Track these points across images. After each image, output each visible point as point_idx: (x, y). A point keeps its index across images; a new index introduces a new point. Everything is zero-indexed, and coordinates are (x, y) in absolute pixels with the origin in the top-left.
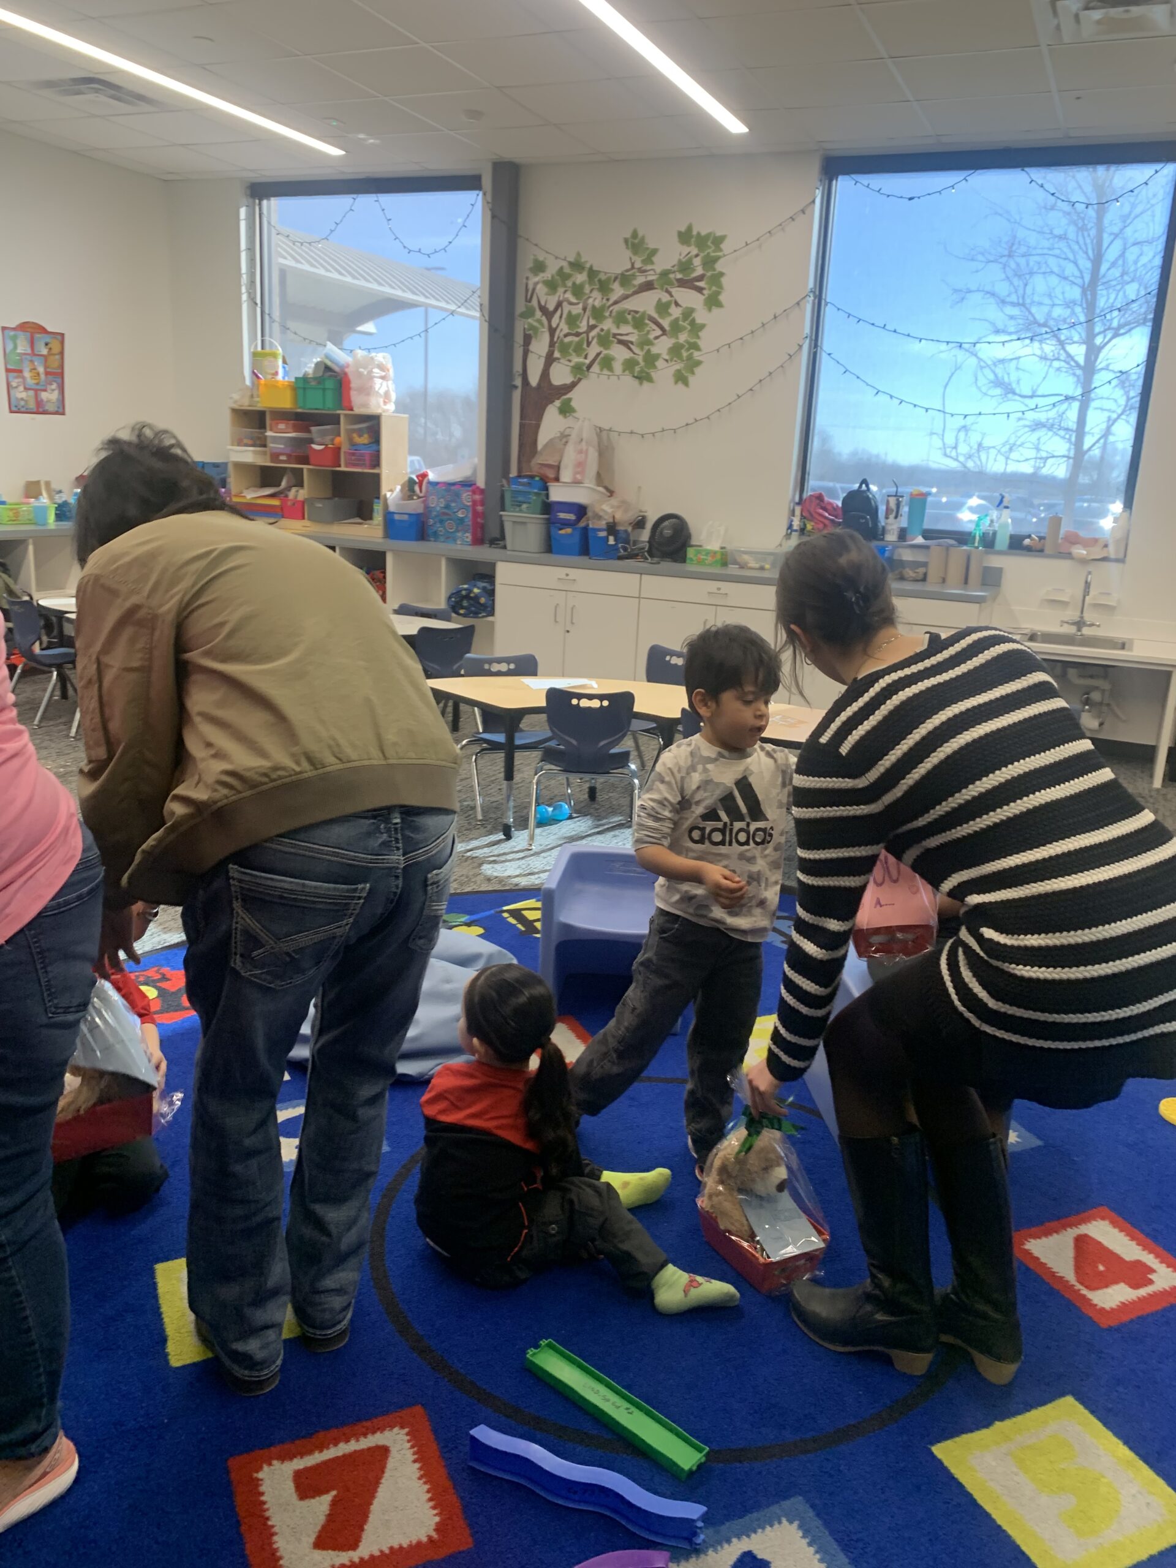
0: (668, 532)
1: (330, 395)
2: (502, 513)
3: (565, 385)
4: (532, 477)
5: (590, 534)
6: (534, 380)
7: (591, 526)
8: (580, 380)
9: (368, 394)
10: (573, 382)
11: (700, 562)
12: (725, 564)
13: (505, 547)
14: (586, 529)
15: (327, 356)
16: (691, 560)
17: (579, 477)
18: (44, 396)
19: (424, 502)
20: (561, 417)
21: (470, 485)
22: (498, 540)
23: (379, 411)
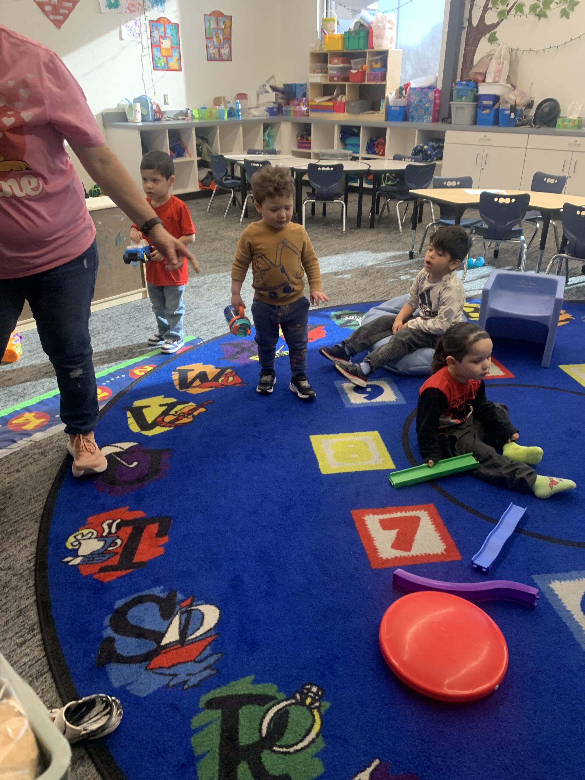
0: (547, 110)
1: (362, 41)
2: (451, 103)
3: (493, 24)
4: (470, 81)
5: (500, 113)
6: (475, 23)
7: (501, 108)
8: (502, 20)
9: (382, 39)
10: (498, 22)
11: (564, 126)
12: (580, 127)
13: (450, 123)
14: (498, 110)
15: (361, 18)
16: (559, 125)
17: (497, 79)
18: (222, 51)
19: (408, 99)
20: (489, 44)
21: (434, 88)
22: (447, 119)
23: (387, 48)
